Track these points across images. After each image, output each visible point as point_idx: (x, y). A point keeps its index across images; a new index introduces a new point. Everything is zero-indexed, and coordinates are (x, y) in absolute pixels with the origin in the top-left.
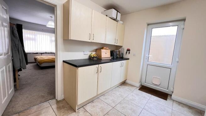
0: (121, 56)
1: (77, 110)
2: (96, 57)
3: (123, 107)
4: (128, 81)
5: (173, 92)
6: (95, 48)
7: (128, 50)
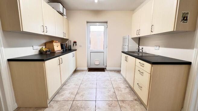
0: (70, 48)
1: (49, 104)
2: (49, 51)
3: (85, 85)
4: (78, 69)
5: (106, 66)
6: (44, 41)
7: (75, 42)
